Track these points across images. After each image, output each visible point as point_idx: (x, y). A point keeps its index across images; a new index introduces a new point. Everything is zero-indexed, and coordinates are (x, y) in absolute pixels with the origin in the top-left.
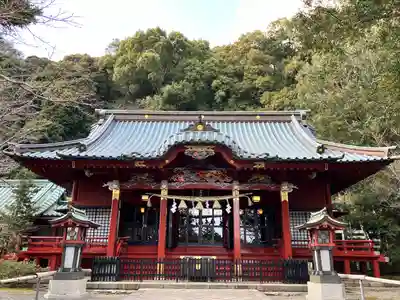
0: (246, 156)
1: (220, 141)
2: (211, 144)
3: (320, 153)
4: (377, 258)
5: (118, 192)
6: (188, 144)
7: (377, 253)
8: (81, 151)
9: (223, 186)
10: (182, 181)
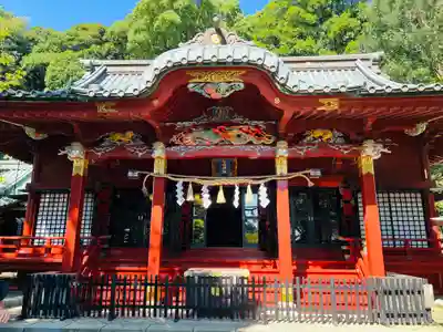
10: (190, 144)
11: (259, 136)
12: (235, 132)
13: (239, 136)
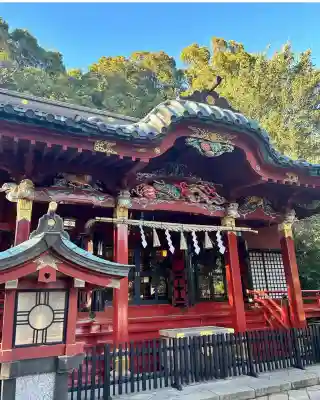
5: (29, 206)
9: (212, 210)
10: (153, 197)
11: (212, 196)
12: (195, 189)
13: (196, 194)
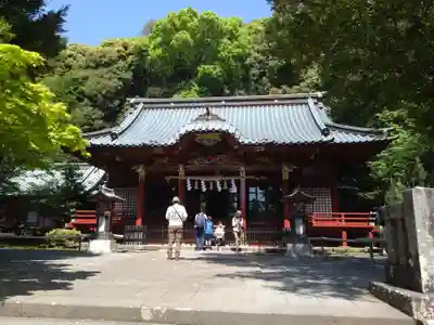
0: (247, 142)
1: (224, 129)
2: (217, 131)
3: (326, 135)
4: (372, 228)
5: (143, 174)
6: (197, 132)
7: (373, 224)
8: (113, 139)
10: (196, 164)
12: (219, 158)
